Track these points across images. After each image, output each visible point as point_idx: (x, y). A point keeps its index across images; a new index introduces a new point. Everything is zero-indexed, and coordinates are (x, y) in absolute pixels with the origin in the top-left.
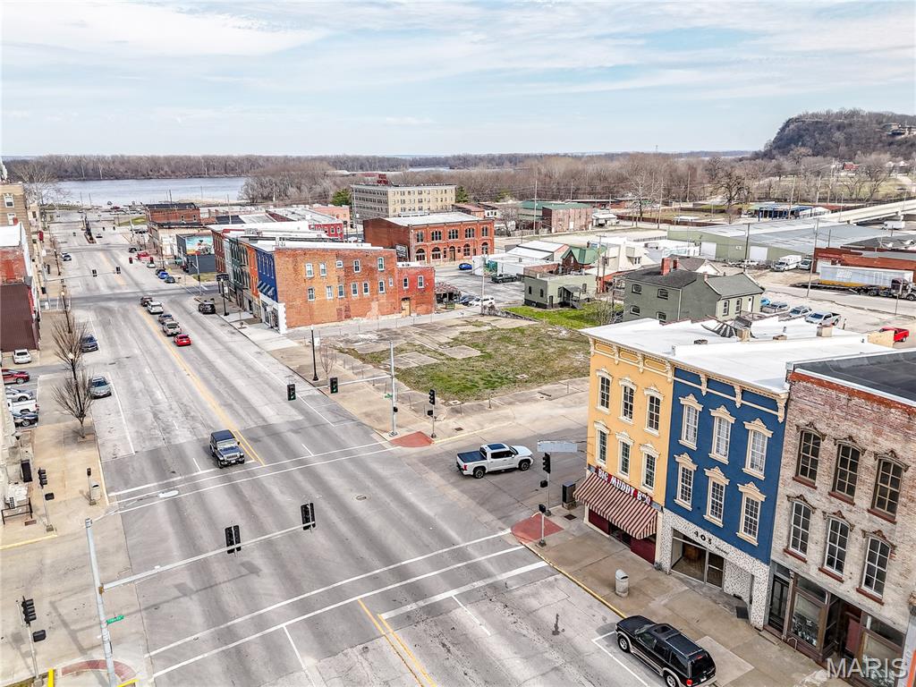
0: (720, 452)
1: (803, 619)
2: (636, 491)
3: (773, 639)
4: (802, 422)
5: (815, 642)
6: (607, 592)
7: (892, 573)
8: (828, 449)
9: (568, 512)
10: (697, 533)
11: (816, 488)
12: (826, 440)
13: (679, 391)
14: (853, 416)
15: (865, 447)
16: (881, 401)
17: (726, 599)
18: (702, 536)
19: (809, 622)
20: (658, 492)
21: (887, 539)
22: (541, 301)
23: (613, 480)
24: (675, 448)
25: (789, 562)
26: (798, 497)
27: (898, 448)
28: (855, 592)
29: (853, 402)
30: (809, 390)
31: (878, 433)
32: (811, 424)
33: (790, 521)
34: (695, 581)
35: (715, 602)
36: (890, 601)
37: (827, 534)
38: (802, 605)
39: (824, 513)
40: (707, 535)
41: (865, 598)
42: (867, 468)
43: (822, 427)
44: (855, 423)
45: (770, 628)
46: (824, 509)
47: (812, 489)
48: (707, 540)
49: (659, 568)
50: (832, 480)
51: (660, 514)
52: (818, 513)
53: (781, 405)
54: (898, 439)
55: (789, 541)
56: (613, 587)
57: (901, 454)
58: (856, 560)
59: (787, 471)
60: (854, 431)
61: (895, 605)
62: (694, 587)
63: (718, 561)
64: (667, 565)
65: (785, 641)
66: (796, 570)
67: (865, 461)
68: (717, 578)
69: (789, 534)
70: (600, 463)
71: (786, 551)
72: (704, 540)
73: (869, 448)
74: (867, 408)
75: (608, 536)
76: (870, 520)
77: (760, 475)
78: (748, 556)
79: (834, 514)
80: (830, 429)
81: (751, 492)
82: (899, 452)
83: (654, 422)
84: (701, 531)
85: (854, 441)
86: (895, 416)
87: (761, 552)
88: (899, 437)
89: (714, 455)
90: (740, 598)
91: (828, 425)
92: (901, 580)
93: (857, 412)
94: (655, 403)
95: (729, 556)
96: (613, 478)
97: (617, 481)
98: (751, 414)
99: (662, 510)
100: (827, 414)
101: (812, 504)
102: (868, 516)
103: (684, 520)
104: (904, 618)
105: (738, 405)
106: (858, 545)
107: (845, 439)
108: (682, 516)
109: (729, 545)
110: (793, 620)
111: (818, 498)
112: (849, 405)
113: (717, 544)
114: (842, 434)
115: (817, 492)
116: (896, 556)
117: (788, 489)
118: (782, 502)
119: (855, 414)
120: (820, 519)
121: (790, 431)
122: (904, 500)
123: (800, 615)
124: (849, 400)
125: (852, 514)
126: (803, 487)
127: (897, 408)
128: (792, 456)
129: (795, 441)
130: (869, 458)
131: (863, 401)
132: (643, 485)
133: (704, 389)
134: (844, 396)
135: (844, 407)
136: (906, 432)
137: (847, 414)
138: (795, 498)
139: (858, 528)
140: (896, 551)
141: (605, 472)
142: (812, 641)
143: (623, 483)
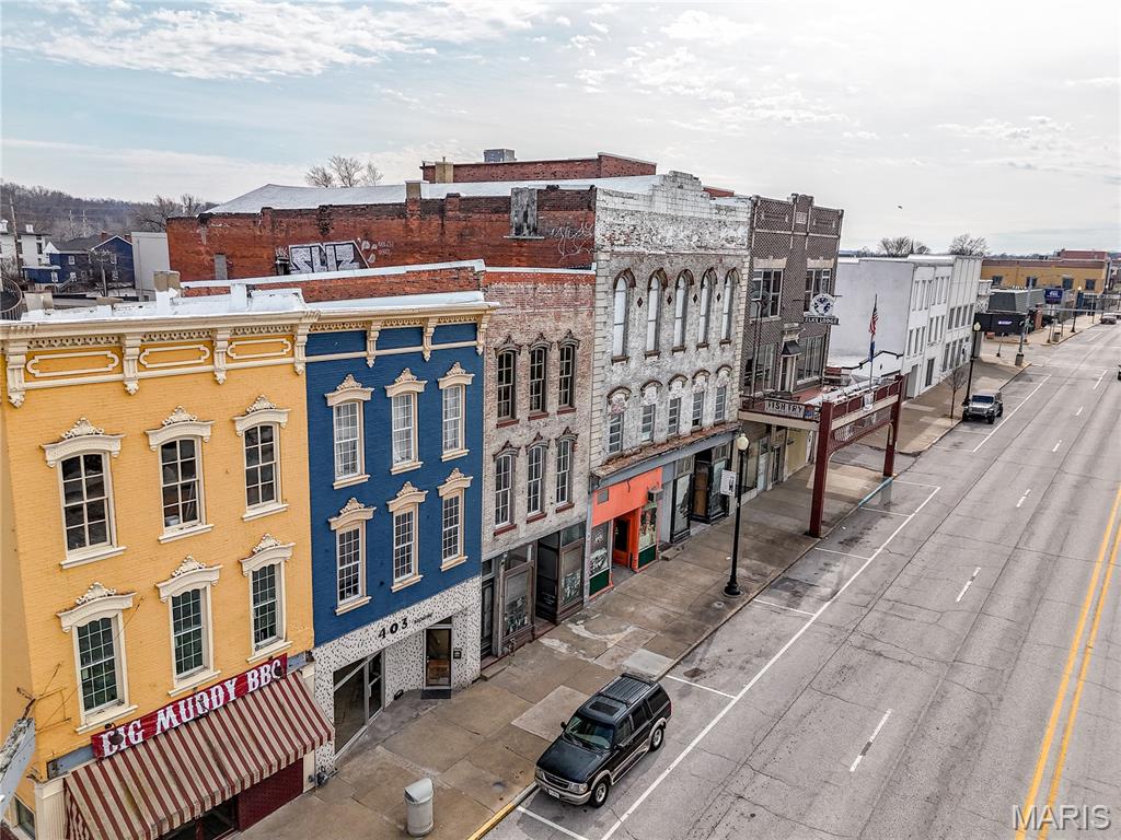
2: (242, 679)
3: (497, 668)
4: (499, 341)
5: (526, 620)
8: (523, 359)
10: (383, 633)
11: (517, 421)
12: (521, 352)
14: (539, 307)
16: (557, 279)
18: (392, 627)
19: (519, 603)
21: (572, 431)
25: (500, 545)
26: (504, 447)
27: (572, 326)
28: (554, 517)
29: (538, 290)
30: (501, 292)
31: (558, 317)
32: (509, 338)
35: (413, 719)
36: (577, 496)
37: (528, 472)
38: (512, 589)
39: (527, 446)
40: (397, 617)
41: (561, 514)
42: (553, 364)
44: (542, 315)
46: (526, 442)
47: (514, 426)
48: (400, 626)
50: (529, 401)
51: (308, 672)
52: (523, 452)
53: (484, 326)
55: (495, 517)
57: (573, 331)
58: (553, 478)
59: (491, 421)
60: (543, 326)
61: (580, 498)
64: (330, 760)
66: (507, 548)
67: (552, 356)
69: (495, 508)
70: (101, 718)
71: (496, 533)
72: (396, 630)
73: (553, 340)
74: (548, 291)
76: (560, 422)
77: (462, 451)
78: (457, 588)
79: (534, 440)
80: (524, 336)
81: (456, 486)
83: (261, 485)
84: (389, 621)
85: (544, 339)
86: (568, 290)
88: (572, 313)
89: (396, 468)
91: (522, 331)
92: (582, 467)
93: (542, 300)
94: (259, 442)
95: (434, 616)
96: (161, 717)
97: (176, 710)
98: (443, 362)
99: (310, 659)
100: (519, 318)
101: (516, 445)
102: (558, 419)
103: (358, 631)
104: (585, 504)
105: (428, 356)
106: (553, 460)
107: (538, 340)
108: (353, 629)
109: (433, 598)
110: (505, 619)
111: (520, 433)
112: (535, 296)
113: (416, 615)
114: (533, 336)
115: (519, 426)
116: (578, 445)
117: (493, 445)
118: (489, 469)
119: (541, 304)
120: (523, 459)
121: (490, 361)
122: (579, 380)
123: (511, 604)
124: (535, 289)
125: (547, 427)
126: (507, 429)
127: (568, 281)
128: (493, 396)
129: (495, 373)
130: (555, 351)
131: (545, 285)
132: (256, 650)
133: (373, 353)
134: (531, 286)
135: (532, 300)
136: (575, 305)
137: (535, 308)
138: (501, 451)
139: (552, 440)
140: (578, 440)
141: (128, 725)
142: (524, 622)
143: (198, 697)
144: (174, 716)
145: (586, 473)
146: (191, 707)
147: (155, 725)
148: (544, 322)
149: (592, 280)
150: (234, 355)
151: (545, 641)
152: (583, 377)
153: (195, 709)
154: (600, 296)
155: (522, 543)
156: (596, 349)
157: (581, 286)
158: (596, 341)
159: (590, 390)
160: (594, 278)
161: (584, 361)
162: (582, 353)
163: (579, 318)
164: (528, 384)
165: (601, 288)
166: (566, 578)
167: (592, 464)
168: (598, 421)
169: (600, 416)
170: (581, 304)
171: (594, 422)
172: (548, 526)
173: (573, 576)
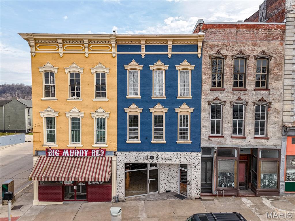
0: (157, 95)
1: (224, 174)
2: (90, 151)
3: (210, 198)
4: (212, 53)
7: (271, 119)
8: (229, 63)
10: (147, 157)
11: (224, 89)
12: (227, 58)
13: (122, 61)
14: (240, 39)
15: (248, 54)
16: (254, 27)
18: (151, 156)
19: (228, 175)
20: (111, 144)
21: (266, 101)
23: (65, 153)
24: (123, 103)
25: (215, 143)
26: (215, 100)
27: (265, 49)
28: (253, 140)
29: (239, 32)
30: (214, 33)
31: (254, 44)
32: (218, 52)
34: (143, 196)
35: (163, 199)
36: (272, 135)
37: (232, 115)
38: (222, 166)
39: (231, 102)
40: (155, 154)
41: (259, 140)
42: (251, 66)
43: (224, 52)
44: (242, 43)
46: (230, 100)
47: (222, 91)
48: (155, 158)
49: (117, 201)
50: (233, 81)
51: (114, 159)
52: (228, 104)
53: (200, 45)
55: (210, 130)
57: (267, 52)
58: (251, 121)
59: (206, 86)
61: (274, 136)
62: (145, 199)
64: (122, 195)
66: (218, 146)
67: (250, 62)
69: (210, 126)
70: (49, 145)
71: (210, 137)
72: (153, 159)
73: (251, 55)
75: (62, 203)
76: (256, 94)
77: (189, 97)
78: (186, 153)
79: (237, 100)
80: (229, 52)
83: (101, 91)
84: (149, 154)
85: (243, 54)
86: (262, 32)
87: (194, 146)
88: (265, 43)
89: (154, 97)
90: (169, 191)
91: (227, 50)
92: (276, 120)
93: (242, 36)
94: (100, 77)
95: (173, 160)
96: (64, 152)
97: (69, 151)
98: (179, 59)
99: (115, 155)
100: (226, 44)
101: (223, 100)
102: (254, 93)
103: (135, 152)
104: (279, 140)
105: (170, 56)
106: (251, 112)
107: (238, 54)
108: (133, 151)
109: (172, 153)
110: (218, 179)
111: (226, 95)
112: (237, 34)
113: (163, 157)
114: (235, 52)
115: (225, 92)
116: (272, 108)
117: (208, 97)
118: (205, 107)
119: (241, 38)
120: (228, 107)
121: (206, 61)
122: (272, 76)
123: (222, 173)
124: (237, 31)
125: (246, 96)
126: (217, 92)
127: (262, 28)
128: (208, 76)
129: (209, 67)
130: (251, 60)
131: (245, 29)
132: (96, 144)
133: (143, 53)
134: (234, 30)
135: (235, 36)
136: (268, 39)
137: (237, 40)
138: (213, 101)
139: (250, 103)
140: (271, 106)
141: (55, 150)
142: (231, 185)
143: (76, 150)
144: (68, 153)
145: (280, 124)
146: (73, 153)
147: (62, 153)
148: (244, 46)
149: (283, 28)
150: (92, 49)
151: (244, 199)
152: (276, 74)
153: (74, 153)
154: (289, 35)
155: (228, 146)
156: (286, 61)
157: (273, 30)
158: (287, 58)
159: (282, 82)
160: (284, 26)
161: (276, 67)
162: (274, 63)
163: (272, 45)
164: (231, 74)
165: (290, 31)
166: (264, 175)
167: (285, 121)
168: (290, 99)
169: (292, 96)
170: (273, 39)
171: (285, 99)
172: (248, 144)
173: (271, 175)
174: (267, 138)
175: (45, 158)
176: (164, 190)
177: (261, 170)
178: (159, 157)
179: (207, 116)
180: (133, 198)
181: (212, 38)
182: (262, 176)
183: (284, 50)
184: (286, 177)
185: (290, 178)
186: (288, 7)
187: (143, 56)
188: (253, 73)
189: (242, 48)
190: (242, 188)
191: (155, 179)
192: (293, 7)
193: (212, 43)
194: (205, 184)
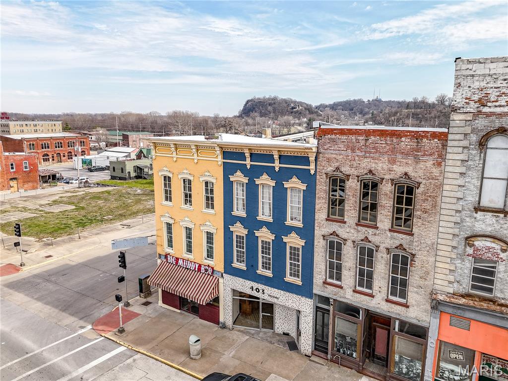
0: (265, 214)
1: (343, 337)
2: (200, 266)
3: (321, 361)
4: (330, 169)
5: (354, 355)
6: (183, 358)
7: (414, 278)
8: (353, 186)
9: (144, 300)
10: (252, 288)
11: (345, 223)
12: (350, 179)
13: (228, 170)
14: (370, 153)
15: (382, 176)
16: (393, 134)
17: (278, 338)
18: (257, 289)
19: (348, 339)
20: (218, 263)
21: (407, 250)
22: (122, 175)
23: (180, 262)
24: (229, 219)
25: (329, 292)
26: (331, 234)
27: (410, 170)
28: (384, 303)
29: (370, 141)
30: (333, 140)
31: (393, 162)
32: (338, 169)
33: (326, 257)
34: (253, 330)
36: (414, 303)
37: (357, 260)
38: (342, 326)
39: (354, 242)
40: (261, 287)
41: (393, 305)
42: (386, 194)
43: (346, 169)
44: (373, 158)
45: (317, 353)
47: (342, 225)
48: (261, 291)
49: (224, 327)
50: (358, 212)
51: (221, 280)
52: (350, 243)
53: (312, 159)
54: (410, 162)
55: (326, 273)
56: (188, 352)
57: (413, 174)
58: (383, 275)
59: (321, 215)
60: (373, 166)
61: (418, 305)
62: (253, 334)
63: (269, 307)
64: (229, 322)
65: (332, 361)
66: (335, 297)
67: (384, 188)
68: (269, 322)
69: (326, 268)
70: (169, 250)
71: (325, 283)
72: (259, 292)
73: (386, 177)
74: (381, 142)
75: (179, 311)
76: (392, 238)
77: (300, 224)
78: (294, 295)
79: (362, 240)
80: (353, 169)
81: (294, 241)
82: (412, 174)
83: (210, 202)
84: (256, 285)
85: (373, 174)
86: (406, 143)
87: (305, 290)
88: (410, 160)
89: (261, 217)
90: (287, 334)
92: (422, 283)
95: (280, 300)
99: (222, 277)
100: (349, 157)
101: (343, 237)
102: (389, 235)
103: (241, 279)
104: (426, 314)
105: (277, 169)
106: (383, 262)
107: (366, 174)
108: (239, 277)
109: (279, 291)
110: (335, 340)
111: (348, 230)
112: (367, 144)
113: (269, 292)
114: (363, 170)
115: (346, 226)
116: (416, 263)
117: (323, 230)
118: (319, 242)
119: (373, 151)
120: (350, 248)
121: (321, 180)
122: (419, 213)
123: (340, 334)
124: (367, 140)
125: (377, 237)
126: (335, 224)
127: (406, 136)
128: (324, 201)
129: (325, 188)
130: (387, 185)
131: (378, 137)
132: (206, 259)
133: (248, 162)
134: (362, 138)
135: (363, 147)
136: (416, 154)
137: (365, 152)
138: (329, 236)
139: (382, 248)
140: (415, 259)
141: (173, 257)
142: (352, 354)
143: (189, 262)
148: (376, 163)
149: (443, 138)
150: (200, 155)
152: (425, 212)
154: (453, 150)
155: (349, 302)
156: (445, 193)
157: (425, 140)
158: (446, 187)
159: (435, 225)
160: (446, 135)
161: (427, 200)
162: (424, 193)
163: (422, 165)
164: (356, 202)
165: (456, 143)
166: (400, 357)
167: (437, 287)
168: (447, 254)
169: (452, 251)
170: (424, 155)
171: (440, 253)
172: (377, 306)
173: (411, 361)
174: (406, 306)
175: (166, 263)
176: (281, 330)
177: (396, 348)
178: (265, 291)
179: (321, 254)
180: (242, 329)
181: (331, 148)
182: (397, 358)
183: (442, 175)
184: (437, 372)
185: (445, 375)
186: (458, 101)
187: (248, 167)
188: (388, 205)
189: (374, 165)
190: (381, 364)
191: (270, 315)
192: (467, 101)
193: (330, 156)
194: (320, 341)
